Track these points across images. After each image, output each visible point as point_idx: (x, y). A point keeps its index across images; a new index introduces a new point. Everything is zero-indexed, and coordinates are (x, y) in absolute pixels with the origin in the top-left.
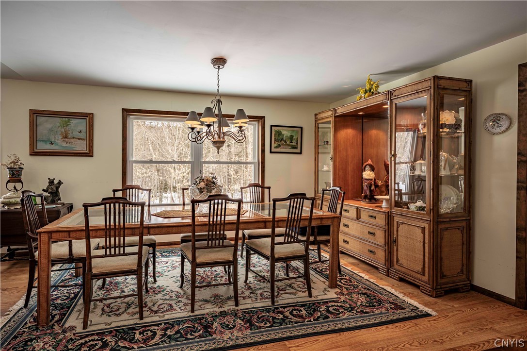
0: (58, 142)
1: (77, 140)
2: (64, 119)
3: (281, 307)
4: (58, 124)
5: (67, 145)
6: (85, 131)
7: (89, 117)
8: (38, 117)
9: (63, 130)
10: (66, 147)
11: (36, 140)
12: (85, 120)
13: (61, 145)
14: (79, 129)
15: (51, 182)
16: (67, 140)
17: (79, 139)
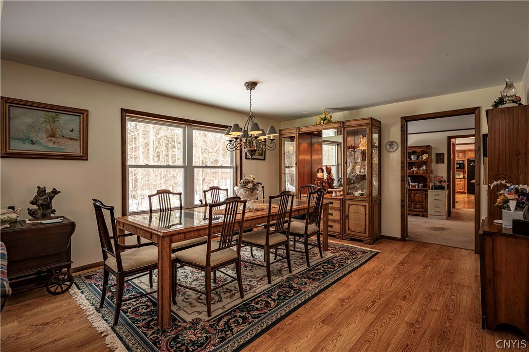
0: (42, 141)
1: (68, 140)
2: (50, 113)
3: (315, 266)
4: (42, 119)
5: (54, 146)
6: (78, 130)
7: (82, 114)
8: (11, 107)
9: (48, 127)
10: (54, 148)
11: (9, 138)
12: (78, 117)
13: (45, 145)
14: (71, 127)
15: (41, 191)
16: (54, 139)
17: (71, 139)
